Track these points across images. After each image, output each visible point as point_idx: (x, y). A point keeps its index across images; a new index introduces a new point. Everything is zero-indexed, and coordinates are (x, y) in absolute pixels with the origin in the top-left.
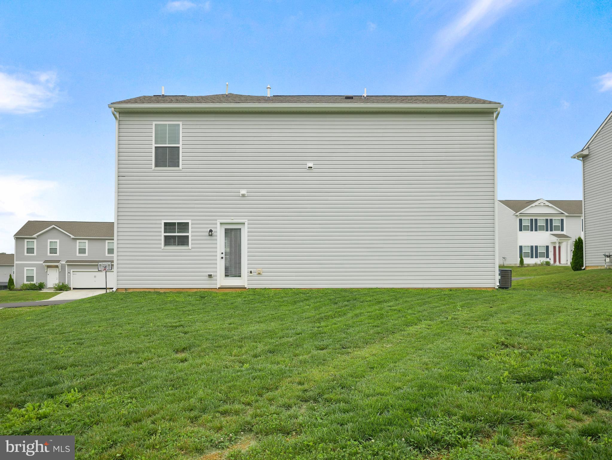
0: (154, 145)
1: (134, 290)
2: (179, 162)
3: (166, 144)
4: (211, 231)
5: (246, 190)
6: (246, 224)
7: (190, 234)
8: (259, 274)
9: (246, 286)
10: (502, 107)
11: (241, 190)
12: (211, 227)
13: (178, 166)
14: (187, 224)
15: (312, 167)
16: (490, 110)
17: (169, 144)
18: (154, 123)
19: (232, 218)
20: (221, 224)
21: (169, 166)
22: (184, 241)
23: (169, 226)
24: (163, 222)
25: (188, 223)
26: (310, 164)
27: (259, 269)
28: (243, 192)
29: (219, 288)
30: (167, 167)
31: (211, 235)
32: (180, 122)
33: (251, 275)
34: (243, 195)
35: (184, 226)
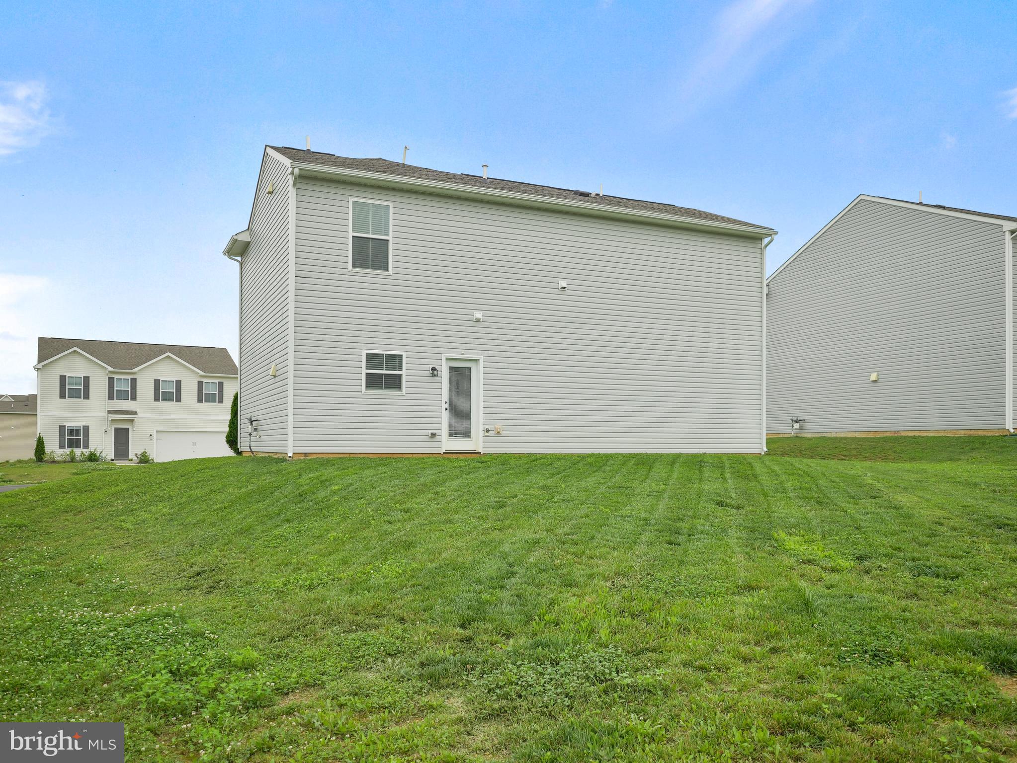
0: (351, 234)
1: (319, 456)
2: (387, 263)
3: (369, 233)
4: (434, 369)
5: (481, 312)
6: (481, 362)
7: (403, 372)
8: (498, 433)
9: (481, 450)
10: (776, 233)
11: (475, 312)
12: (434, 363)
13: (387, 269)
14: (400, 357)
15: (565, 288)
16: (758, 235)
17: (373, 234)
18: (351, 199)
19: (463, 351)
20: (447, 359)
21: (373, 268)
22: (394, 383)
23: (373, 360)
24: (365, 352)
25: (402, 355)
26: (563, 283)
27: (499, 426)
28: (478, 315)
29: (444, 453)
30: (369, 268)
31: (434, 376)
32: (390, 203)
33: (487, 434)
34: (478, 320)
35: (395, 361)
